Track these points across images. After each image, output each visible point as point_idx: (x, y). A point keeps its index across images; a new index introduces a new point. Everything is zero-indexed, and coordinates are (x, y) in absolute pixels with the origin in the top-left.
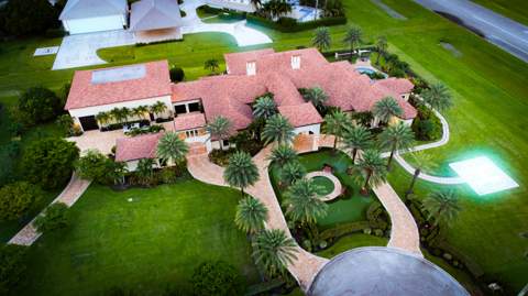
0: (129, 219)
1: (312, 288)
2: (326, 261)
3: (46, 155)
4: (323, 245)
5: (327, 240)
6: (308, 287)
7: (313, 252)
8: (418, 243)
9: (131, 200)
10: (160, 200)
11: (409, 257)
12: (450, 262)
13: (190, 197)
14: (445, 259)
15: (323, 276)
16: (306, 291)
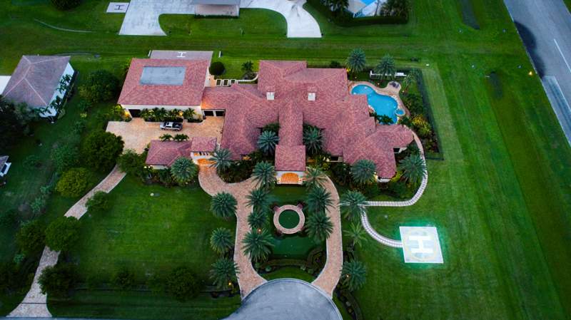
0: (148, 211)
1: (247, 298)
2: (266, 281)
3: (98, 149)
4: (267, 270)
5: (271, 267)
6: (245, 296)
7: (259, 273)
8: (334, 287)
9: (152, 194)
10: (171, 200)
11: (322, 295)
12: (347, 308)
13: (192, 203)
14: (346, 305)
15: (258, 292)
16: (243, 298)
